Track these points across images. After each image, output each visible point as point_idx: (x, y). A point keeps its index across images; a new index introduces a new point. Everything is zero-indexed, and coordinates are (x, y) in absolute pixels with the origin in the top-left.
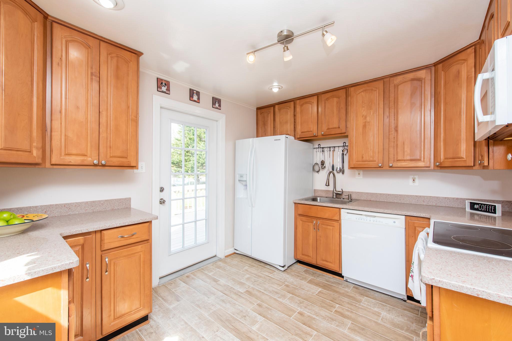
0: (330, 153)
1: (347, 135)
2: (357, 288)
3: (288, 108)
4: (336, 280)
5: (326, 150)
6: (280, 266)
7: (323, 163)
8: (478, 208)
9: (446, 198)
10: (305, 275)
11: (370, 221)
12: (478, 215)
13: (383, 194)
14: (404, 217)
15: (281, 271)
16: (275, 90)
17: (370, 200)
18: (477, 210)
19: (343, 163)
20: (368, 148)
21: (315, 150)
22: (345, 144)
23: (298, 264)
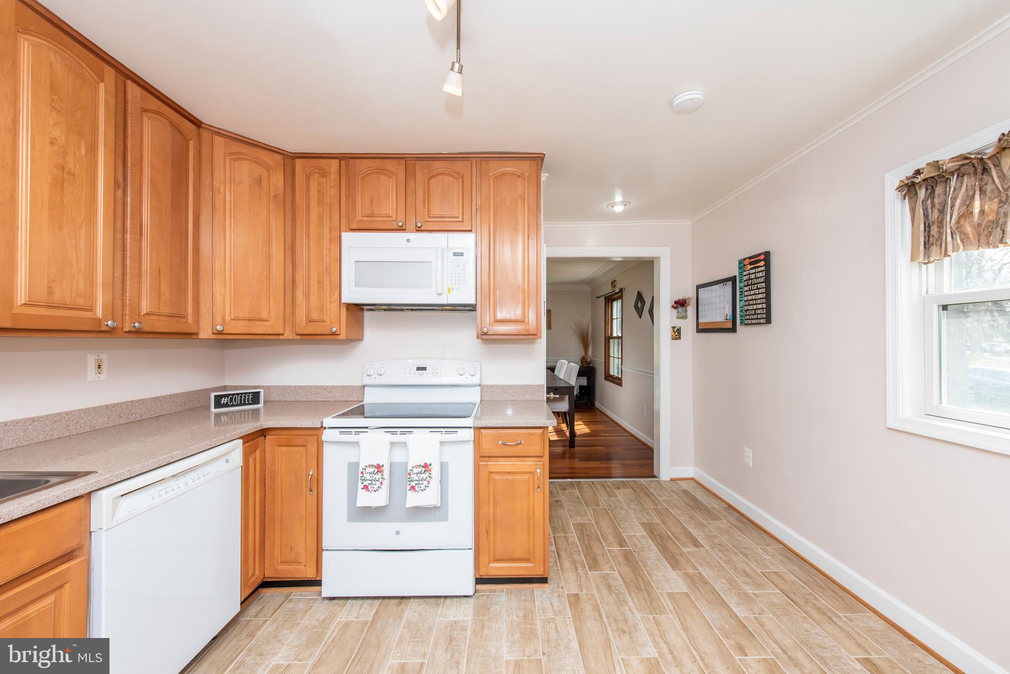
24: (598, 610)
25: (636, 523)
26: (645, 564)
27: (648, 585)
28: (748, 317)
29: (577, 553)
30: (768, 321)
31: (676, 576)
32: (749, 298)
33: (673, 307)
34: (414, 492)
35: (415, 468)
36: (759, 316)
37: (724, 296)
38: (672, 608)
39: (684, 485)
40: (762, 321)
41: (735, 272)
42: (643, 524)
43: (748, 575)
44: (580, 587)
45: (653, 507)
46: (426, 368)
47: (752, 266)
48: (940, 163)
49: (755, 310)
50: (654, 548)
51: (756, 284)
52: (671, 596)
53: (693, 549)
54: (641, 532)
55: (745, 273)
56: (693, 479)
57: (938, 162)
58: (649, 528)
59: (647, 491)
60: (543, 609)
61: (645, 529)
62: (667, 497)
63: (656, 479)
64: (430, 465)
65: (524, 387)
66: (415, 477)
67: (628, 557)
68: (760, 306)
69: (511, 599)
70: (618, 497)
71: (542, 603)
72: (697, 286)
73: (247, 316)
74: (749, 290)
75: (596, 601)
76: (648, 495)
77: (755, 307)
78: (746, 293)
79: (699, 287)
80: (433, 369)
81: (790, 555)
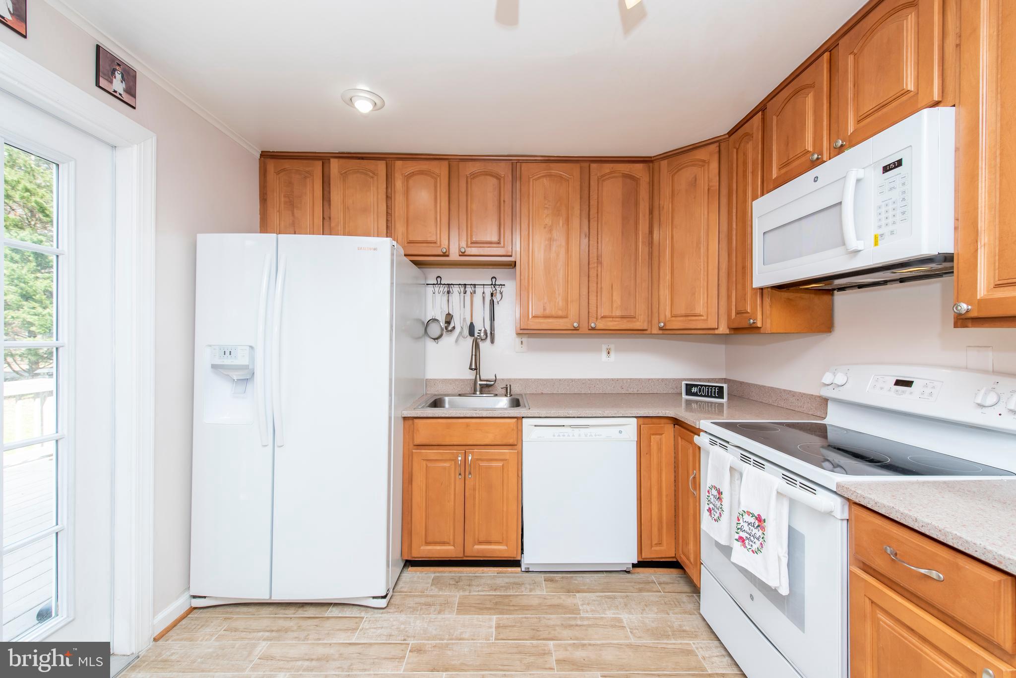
0: (464, 296)
1: (513, 260)
2: (552, 580)
3: (371, 174)
4: (508, 577)
5: (455, 289)
6: (374, 598)
7: (449, 319)
8: (697, 392)
9: (649, 379)
10: (441, 593)
11: (580, 435)
12: (697, 402)
13: (563, 379)
14: (635, 420)
15: (376, 611)
16: (364, 106)
17: (542, 393)
18: (695, 394)
19: (494, 320)
20: (555, 292)
21: (430, 288)
22: (494, 280)
23: (410, 568)
73: (683, 312)
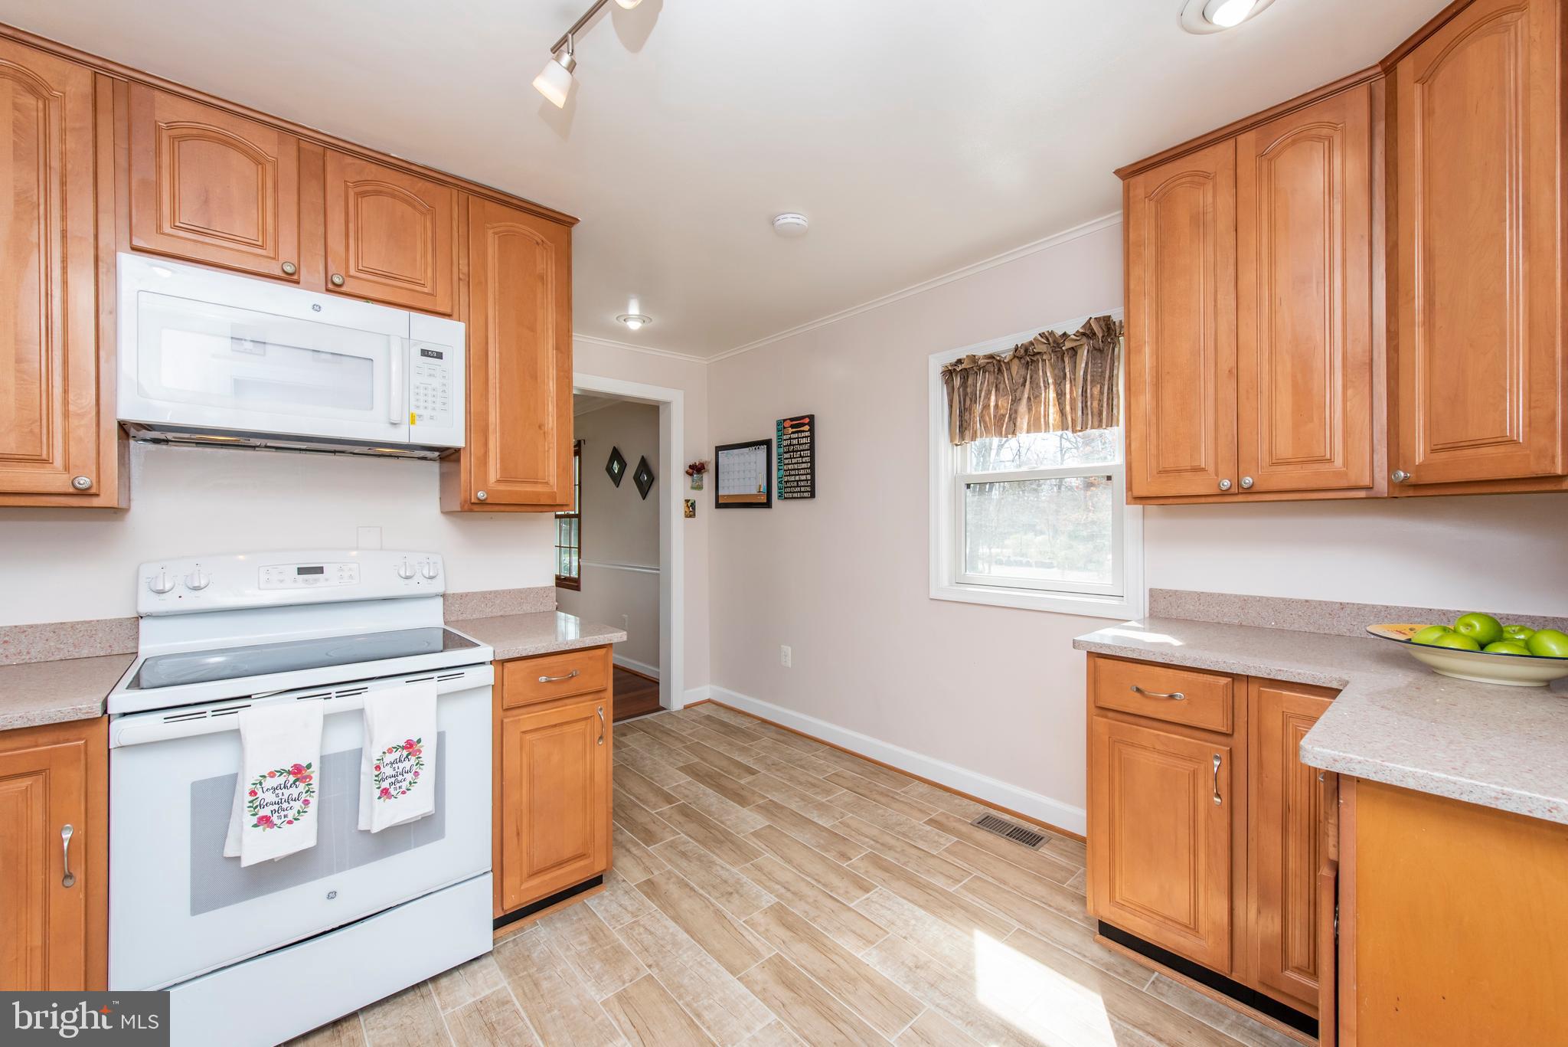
24: (687, 885)
25: (672, 770)
26: (710, 813)
27: (726, 834)
28: (788, 490)
29: (618, 831)
30: (813, 496)
31: (749, 813)
32: (790, 467)
33: (687, 473)
34: (387, 800)
35: (387, 754)
36: (803, 489)
37: (756, 463)
38: (763, 846)
39: (704, 711)
40: (806, 495)
41: (772, 434)
42: (681, 769)
43: (814, 785)
44: (647, 870)
45: (681, 745)
46: (322, 568)
47: (794, 430)
48: (976, 357)
49: (797, 481)
50: (709, 791)
51: (798, 451)
52: (756, 834)
53: (750, 778)
54: (684, 779)
55: (785, 437)
56: (709, 701)
57: (975, 356)
58: (689, 770)
59: (662, 729)
60: (613, 918)
61: (687, 774)
62: (692, 729)
63: (664, 712)
64: (419, 741)
65: (521, 593)
66: (388, 771)
67: (686, 812)
68: (804, 477)
69: (556, 927)
70: (629, 746)
71: (607, 911)
72: (716, 447)
74: (791, 458)
75: (677, 877)
76: (667, 733)
77: (797, 478)
78: (787, 461)
79: (719, 449)
80: (341, 569)
81: (838, 753)
